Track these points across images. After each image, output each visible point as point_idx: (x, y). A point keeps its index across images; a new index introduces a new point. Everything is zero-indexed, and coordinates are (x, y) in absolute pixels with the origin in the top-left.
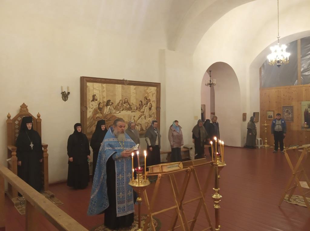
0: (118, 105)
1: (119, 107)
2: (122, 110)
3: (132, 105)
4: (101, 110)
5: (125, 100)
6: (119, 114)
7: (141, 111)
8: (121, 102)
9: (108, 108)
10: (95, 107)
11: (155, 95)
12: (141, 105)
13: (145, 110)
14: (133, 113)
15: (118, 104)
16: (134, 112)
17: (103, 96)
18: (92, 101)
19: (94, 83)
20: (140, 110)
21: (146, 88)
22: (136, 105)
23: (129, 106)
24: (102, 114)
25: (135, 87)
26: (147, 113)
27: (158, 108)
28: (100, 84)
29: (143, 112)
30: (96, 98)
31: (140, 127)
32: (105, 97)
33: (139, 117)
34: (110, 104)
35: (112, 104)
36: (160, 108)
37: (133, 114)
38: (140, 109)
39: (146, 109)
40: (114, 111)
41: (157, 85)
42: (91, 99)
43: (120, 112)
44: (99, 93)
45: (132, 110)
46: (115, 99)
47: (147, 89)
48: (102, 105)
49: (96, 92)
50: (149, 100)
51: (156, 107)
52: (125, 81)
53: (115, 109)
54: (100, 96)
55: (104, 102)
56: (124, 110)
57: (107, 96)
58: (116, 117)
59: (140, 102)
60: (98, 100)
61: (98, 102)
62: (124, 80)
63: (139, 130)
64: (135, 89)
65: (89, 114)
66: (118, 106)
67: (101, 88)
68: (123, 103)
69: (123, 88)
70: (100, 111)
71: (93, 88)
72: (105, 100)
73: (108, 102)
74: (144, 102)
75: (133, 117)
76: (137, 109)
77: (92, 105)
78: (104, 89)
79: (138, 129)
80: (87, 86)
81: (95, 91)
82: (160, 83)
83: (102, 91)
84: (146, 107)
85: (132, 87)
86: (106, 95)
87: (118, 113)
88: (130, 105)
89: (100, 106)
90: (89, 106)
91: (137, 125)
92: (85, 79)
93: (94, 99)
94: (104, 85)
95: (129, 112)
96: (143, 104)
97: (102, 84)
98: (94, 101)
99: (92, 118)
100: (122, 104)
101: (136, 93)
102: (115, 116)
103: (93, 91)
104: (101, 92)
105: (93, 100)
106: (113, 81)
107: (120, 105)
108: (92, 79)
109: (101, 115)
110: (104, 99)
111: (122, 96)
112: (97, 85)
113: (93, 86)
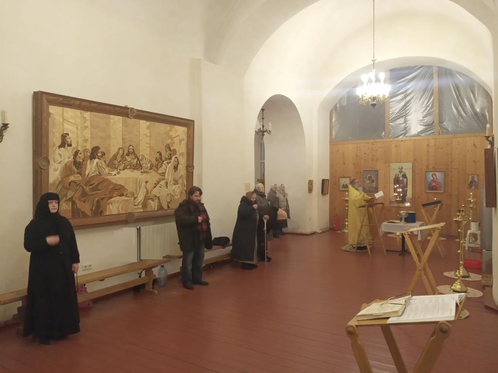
0: (115, 157)
1: (116, 162)
2: (124, 169)
3: (142, 159)
4: (80, 168)
5: (129, 149)
6: (118, 176)
7: (160, 171)
8: (121, 152)
9: (95, 163)
10: (67, 160)
11: (184, 142)
12: (160, 160)
13: (166, 170)
14: (144, 174)
15: (114, 155)
16: (146, 172)
17: (85, 137)
18: (60, 147)
19: (65, 109)
20: (157, 171)
21: (169, 128)
22: (150, 160)
23: (136, 160)
24: (81, 175)
25: (148, 123)
26: (169, 176)
27: (190, 167)
28: (78, 112)
29: (163, 173)
30: (69, 140)
31: (158, 203)
32: (88, 140)
33: (155, 184)
34: (100, 154)
35: (102, 156)
36: (193, 166)
37: (144, 177)
38: (157, 167)
39: (167, 167)
40: (107, 170)
41: (188, 124)
42: (58, 142)
43: (118, 173)
44: (76, 130)
45: (142, 169)
46: (110, 145)
47: (171, 130)
48: (82, 156)
49: (68, 128)
50: (174, 150)
51: (186, 165)
52: (129, 110)
53: (108, 166)
54: (77, 136)
55: (85, 150)
56: (126, 168)
57: (92, 138)
58: (110, 183)
59: (158, 154)
60: (74, 145)
61: (73, 149)
62: (129, 108)
63: (156, 209)
64: (148, 128)
65: (54, 175)
66: (116, 159)
67: (80, 121)
68: (125, 154)
69: (125, 125)
70: (78, 169)
71: (61, 120)
72: (89, 146)
73: (95, 150)
74: (165, 155)
75: (144, 184)
76: (151, 168)
77: (60, 156)
78: (87, 122)
79: (153, 207)
80: (49, 114)
81: (66, 126)
82: (193, 121)
83: (81, 127)
84: (168, 163)
85: (144, 124)
86: (90, 136)
87: (115, 175)
88: (138, 159)
89: (78, 159)
90: (54, 158)
91: (152, 200)
92: (44, 97)
93: (64, 142)
94: (87, 114)
95: (137, 174)
96: (163, 158)
97: (83, 112)
98: (64, 147)
99: (60, 183)
100: (123, 156)
101: (150, 136)
102: (107, 180)
103: (63, 125)
104: (79, 127)
105: (63, 145)
106: (106, 107)
107: (119, 158)
108: (61, 99)
109: (80, 178)
110: (85, 144)
111: (123, 139)
112: (71, 113)
113: (63, 113)
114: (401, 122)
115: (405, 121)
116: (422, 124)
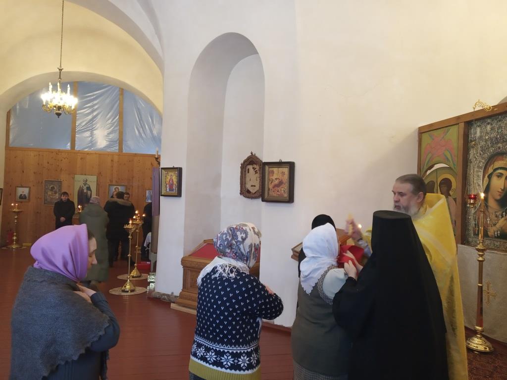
114: (87, 135)
115: (92, 135)
116: (107, 140)
